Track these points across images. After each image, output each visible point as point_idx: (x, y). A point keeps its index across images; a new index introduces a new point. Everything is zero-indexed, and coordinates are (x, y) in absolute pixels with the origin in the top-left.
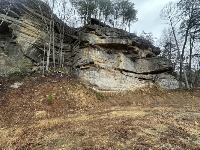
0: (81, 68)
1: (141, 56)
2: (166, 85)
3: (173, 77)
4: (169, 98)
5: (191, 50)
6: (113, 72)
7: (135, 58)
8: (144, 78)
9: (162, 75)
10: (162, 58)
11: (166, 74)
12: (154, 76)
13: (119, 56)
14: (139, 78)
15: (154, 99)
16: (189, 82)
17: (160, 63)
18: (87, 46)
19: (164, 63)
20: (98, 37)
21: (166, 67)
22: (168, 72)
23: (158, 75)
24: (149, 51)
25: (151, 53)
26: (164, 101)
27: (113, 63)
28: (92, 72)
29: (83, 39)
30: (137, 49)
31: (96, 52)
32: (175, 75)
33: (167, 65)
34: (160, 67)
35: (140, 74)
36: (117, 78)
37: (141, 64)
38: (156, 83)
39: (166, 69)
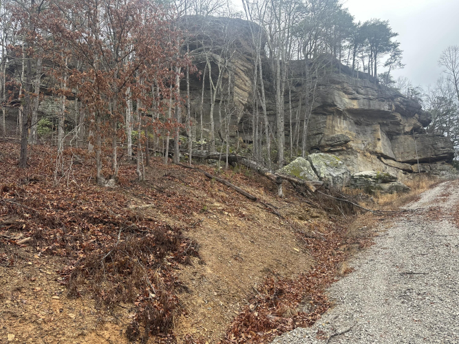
0: (326, 149)
1: (404, 129)
3: (454, 169)
6: (369, 158)
7: (393, 132)
8: (411, 169)
9: (439, 165)
11: (443, 163)
12: (427, 167)
13: (375, 131)
14: (403, 170)
17: (436, 144)
18: (331, 113)
19: (443, 146)
20: (346, 96)
21: (445, 152)
22: (446, 160)
23: (432, 165)
25: (418, 124)
27: (365, 143)
28: (349, 156)
29: (329, 101)
30: (399, 117)
31: (342, 123)
33: (446, 149)
34: (436, 151)
35: (403, 162)
36: (375, 167)
37: (403, 144)
38: (432, 177)
39: (445, 155)
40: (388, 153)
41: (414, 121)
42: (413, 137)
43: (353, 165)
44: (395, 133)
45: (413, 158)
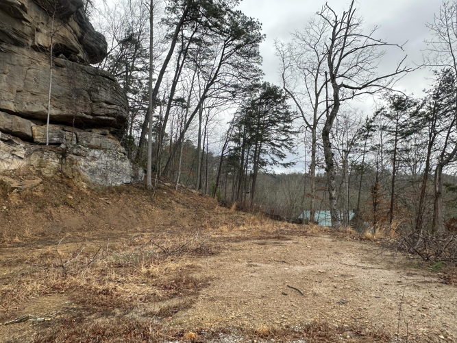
1: (33, 36)
2: (100, 170)
3: (122, 149)
4: (99, 214)
5: (175, 83)
7: (4, 33)
9: (95, 137)
10: (107, 77)
11: (105, 134)
12: (69, 135)
14: (5, 132)
15: (49, 217)
16: (154, 169)
17: (97, 91)
19: (109, 98)
21: (111, 112)
22: (112, 130)
23: (81, 134)
24: (67, 33)
25: (75, 44)
26: (83, 222)
32: (128, 143)
33: (114, 106)
34: (94, 106)
37: (25, 70)
38: (68, 161)
39: (110, 118)
44: (10, 37)
45: (44, 109)
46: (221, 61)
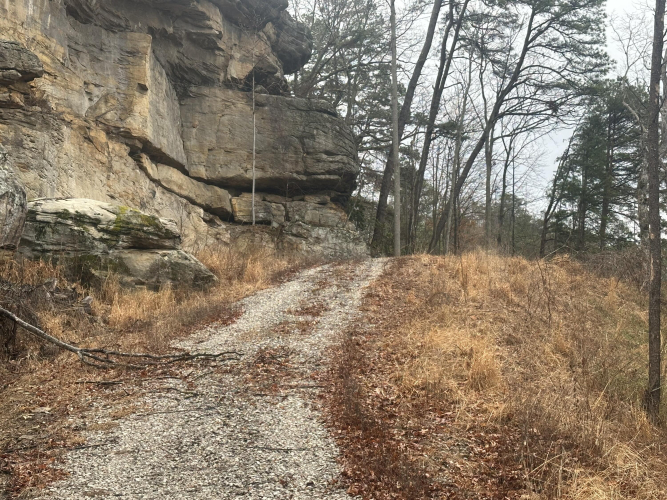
1: (226, 67)
3: (351, 225)
5: (439, 89)
6: (100, 148)
7: (192, 70)
8: (229, 209)
9: (310, 208)
10: (326, 112)
11: (323, 204)
12: (277, 207)
13: (133, 53)
14: (207, 209)
17: (313, 137)
19: (330, 146)
21: (334, 166)
22: (333, 194)
24: (262, 47)
25: (271, 59)
27: (96, 91)
28: (30, 132)
30: (216, 22)
33: (338, 158)
34: (309, 160)
35: (209, 182)
36: (119, 188)
37: (218, 118)
38: (286, 245)
39: (332, 177)
40: (167, 141)
41: (259, 47)
42: (249, 100)
43: (41, 168)
44: (198, 74)
45: (242, 171)
46: (527, 42)
